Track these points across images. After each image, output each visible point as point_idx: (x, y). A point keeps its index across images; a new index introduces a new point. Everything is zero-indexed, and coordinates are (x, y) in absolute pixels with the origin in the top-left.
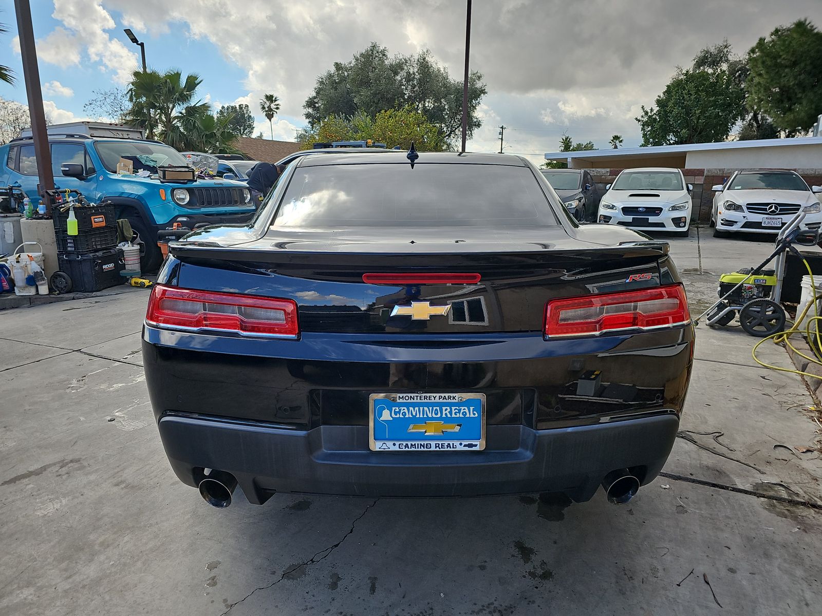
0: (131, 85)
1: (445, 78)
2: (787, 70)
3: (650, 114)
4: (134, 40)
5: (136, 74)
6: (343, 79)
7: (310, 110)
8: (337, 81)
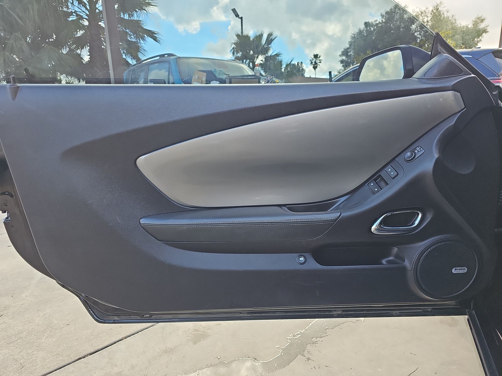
0: (233, 44)
1: (454, 23)
4: (237, 16)
5: (238, 36)
6: (370, 33)
7: (344, 58)
8: (365, 35)
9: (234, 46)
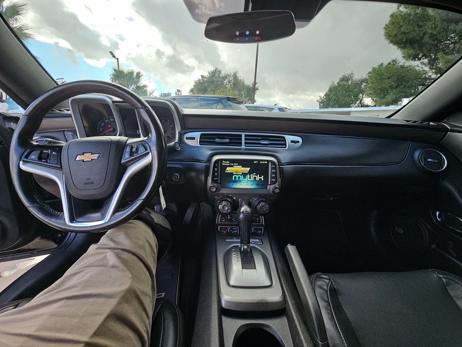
0: (112, 75)
1: (243, 83)
2: (386, 80)
3: (322, 99)
4: (114, 57)
5: (115, 70)
6: (204, 82)
8: (202, 82)
9: (112, 76)
